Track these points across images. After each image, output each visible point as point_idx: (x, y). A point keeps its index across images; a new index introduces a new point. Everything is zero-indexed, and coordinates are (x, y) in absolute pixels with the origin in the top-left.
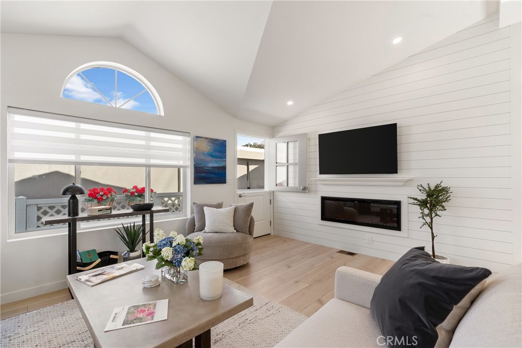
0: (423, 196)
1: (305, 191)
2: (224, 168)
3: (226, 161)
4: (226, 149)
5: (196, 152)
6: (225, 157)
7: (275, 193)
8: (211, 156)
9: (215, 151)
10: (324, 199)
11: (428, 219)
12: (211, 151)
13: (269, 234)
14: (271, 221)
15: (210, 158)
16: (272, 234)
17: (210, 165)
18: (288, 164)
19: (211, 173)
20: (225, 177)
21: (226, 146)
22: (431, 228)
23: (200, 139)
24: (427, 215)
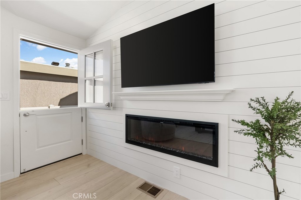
0: (252, 117)
1: (109, 108)
7: (87, 109)
10: (129, 117)
11: (267, 161)
13: (81, 154)
14: (82, 140)
16: (84, 154)
18: (94, 77)
22: (274, 178)
24: (266, 154)
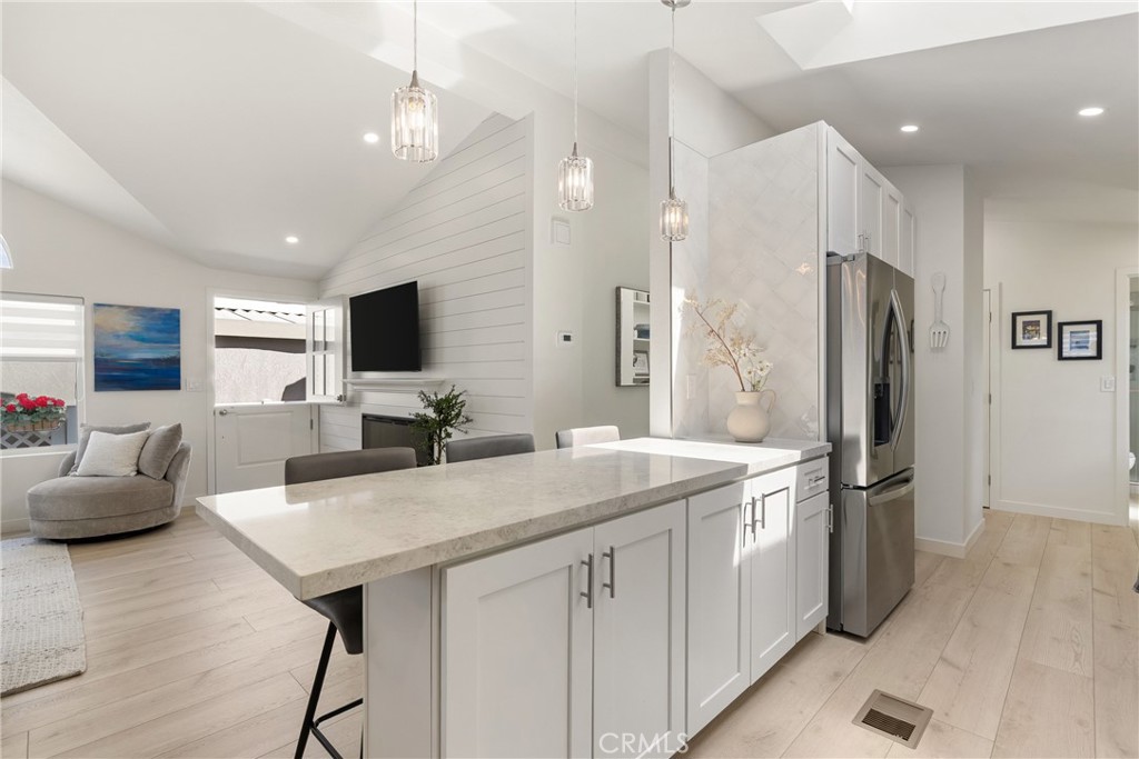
2: (176, 362)
3: (179, 348)
4: (179, 326)
5: (99, 333)
6: (178, 341)
7: (322, 407)
8: (137, 340)
9: (148, 329)
12: (137, 330)
15: (136, 343)
17: (136, 356)
18: (325, 352)
19: (140, 370)
20: (179, 377)
21: (179, 321)
23: (106, 308)
